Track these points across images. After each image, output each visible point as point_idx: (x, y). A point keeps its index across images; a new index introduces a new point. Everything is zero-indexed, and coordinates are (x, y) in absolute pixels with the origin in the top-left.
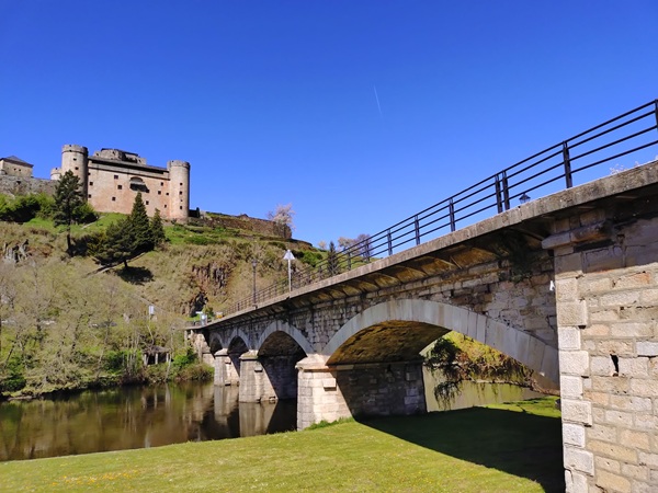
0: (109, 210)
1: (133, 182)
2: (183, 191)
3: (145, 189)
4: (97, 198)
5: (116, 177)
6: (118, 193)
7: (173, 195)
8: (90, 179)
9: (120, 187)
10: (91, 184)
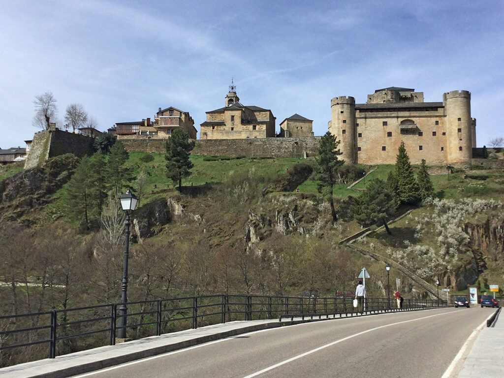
0: (379, 162)
1: (404, 127)
2: (462, 127)
3: (417, 132)
4: (366, 150)
5: (385, 124)
6: (388, 142)
7: (450, 135)
8: (359, 130)
9: (390, 134)
10: (360, 135)
